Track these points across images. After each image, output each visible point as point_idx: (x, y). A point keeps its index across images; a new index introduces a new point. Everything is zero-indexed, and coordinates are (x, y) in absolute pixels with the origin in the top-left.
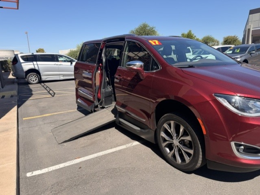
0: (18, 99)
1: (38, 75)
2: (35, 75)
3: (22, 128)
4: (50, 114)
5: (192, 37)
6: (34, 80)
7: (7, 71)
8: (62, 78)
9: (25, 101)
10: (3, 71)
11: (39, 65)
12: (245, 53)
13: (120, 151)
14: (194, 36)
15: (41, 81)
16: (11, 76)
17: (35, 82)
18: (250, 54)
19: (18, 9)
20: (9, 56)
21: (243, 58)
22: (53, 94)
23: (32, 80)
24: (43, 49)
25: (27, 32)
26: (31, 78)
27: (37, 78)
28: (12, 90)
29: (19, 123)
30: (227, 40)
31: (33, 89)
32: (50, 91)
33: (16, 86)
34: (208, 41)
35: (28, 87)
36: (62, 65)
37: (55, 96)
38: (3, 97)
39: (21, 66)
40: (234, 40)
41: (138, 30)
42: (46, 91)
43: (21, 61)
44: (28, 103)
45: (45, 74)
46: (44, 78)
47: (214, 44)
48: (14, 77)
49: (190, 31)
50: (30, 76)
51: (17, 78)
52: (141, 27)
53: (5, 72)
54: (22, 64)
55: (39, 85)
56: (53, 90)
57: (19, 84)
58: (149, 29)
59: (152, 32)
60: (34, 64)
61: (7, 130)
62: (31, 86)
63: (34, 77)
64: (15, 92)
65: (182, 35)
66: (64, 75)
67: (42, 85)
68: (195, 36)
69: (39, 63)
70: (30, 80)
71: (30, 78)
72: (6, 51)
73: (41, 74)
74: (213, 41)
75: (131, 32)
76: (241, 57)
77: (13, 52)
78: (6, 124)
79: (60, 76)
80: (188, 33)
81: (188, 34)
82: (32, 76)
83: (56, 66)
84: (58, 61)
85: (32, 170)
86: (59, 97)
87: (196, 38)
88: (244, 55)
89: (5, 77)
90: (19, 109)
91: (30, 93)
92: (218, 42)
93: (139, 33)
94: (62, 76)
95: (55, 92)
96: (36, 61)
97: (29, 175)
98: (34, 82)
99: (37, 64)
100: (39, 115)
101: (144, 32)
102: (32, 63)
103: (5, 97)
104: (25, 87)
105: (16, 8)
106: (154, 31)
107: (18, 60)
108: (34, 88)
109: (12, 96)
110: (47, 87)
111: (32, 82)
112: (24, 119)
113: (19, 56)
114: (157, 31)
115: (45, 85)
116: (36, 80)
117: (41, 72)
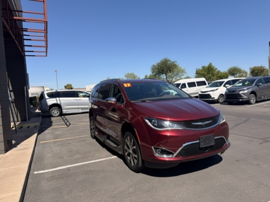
0: (40, 128)
1: (60, 109)
2: (57, 109)
3: (38, 149)
4: (61, 140)
5: (213, 69)
6: (56, 113)
7: (36, 106)
8: (81, 111)
9: (44, 130)
10: (32, 106)
11: (61, 101)
12: (252, 85)
13: (100, 162)
14: (214, 68)
15: (61, 114)
16: (37, 111)
17: (57, 115)
18: (258, 86)
19: (46, 56)
20: (39, 92)
21: (250, 90)
22: (68, 125)
23: (55, 113)
24: (71, 84)
25: (56, 70)
26: (54, 112)
27: (58, 111)
28: (36, 122)
29: (37, 145)
30: (254, 71)
31: (53, 121)
32: (67, 122)
33: (40, 119)
34: (235, 72)
35: (50, 120)
36: (81, 100)
37: (70, 126)
38: (28, 127)
39: (46, 102)
40: (261, 71)
41: (160, 65)
42: (64, 123)
43: (47, 97)
44: (47, 131)
45: (66, 108)
46: (64, 111)
47: (242, 75)
48: (40, 111)
49: (210, 64)
50: (53, 110)
51: (42, 112)
52: (163, 61)
53: (34, 106)
54: (47, 100)
55: (60, 118)
56: (70, 122)
57: (43, 117)
58: (171, 63)
59: (173, 65)
60: (57, 100)
61: (26, 149)
62: (53, 119)
63: (56, 110)
64: (38, 124)
65: (202, 67)
66: (82, 109)
67: (62, 118)
68: (216, 68)
69: (61, 99)
70: (53, 114)
71: (52, 112)
72: (37, 87)
73: (63, 108)
74: (240, 72)
75: (153, 67)
76: (248, 89)
77: (43, 88)
78: (27, 145)
79: (79, 109)
80: (209, 65)
81: (209, 67)
82: (54, 110)
83: (76, 101)
84: (78, 96)
85: (38, 171)
86: (73, 127)
87: (217, 71)
88: (251, 87)
89: (32, 111)
90: (38, 136)
91: (50, 124)
92: (246, 73)
93: (161, 67)
94: (81, 109)
95: (71, 123)
96: (59, 97)
97: (35, 173)
98: (55, 115)
99: (60, 100)
100: (52, 140)
101: (165, 67)
102: (55, 99)
103: (30, 127)
104: (47, 119)
105: (45, 55)
106: (175, 64)
107: (44, 96)
108: (55, 120)
109: (35, 127)
110: (66, 119)
111: (54, 115)
112: (41, 142)
113: (46, 93)
114: (178, 65)
115: (65, 117)
116: (58, 113)
117: (62, 106)
